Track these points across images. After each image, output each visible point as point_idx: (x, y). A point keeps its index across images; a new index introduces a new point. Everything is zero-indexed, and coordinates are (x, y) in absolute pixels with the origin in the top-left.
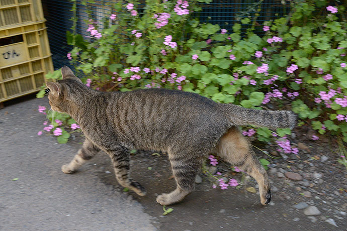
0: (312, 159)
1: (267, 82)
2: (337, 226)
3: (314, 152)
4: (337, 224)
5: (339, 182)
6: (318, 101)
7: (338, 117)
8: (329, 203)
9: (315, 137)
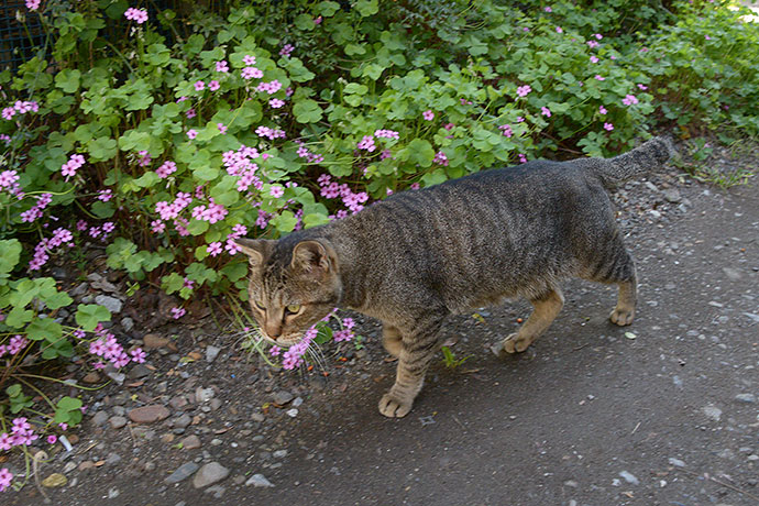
0: (184, 361)
1: (29, 216)
2: (272, 485)
3: (183, 346)
4: (271, 482)
5: (256, 392)
6: (158, 227)
7: (209, 249)
8: (244, 444)
9: (178, 312)
